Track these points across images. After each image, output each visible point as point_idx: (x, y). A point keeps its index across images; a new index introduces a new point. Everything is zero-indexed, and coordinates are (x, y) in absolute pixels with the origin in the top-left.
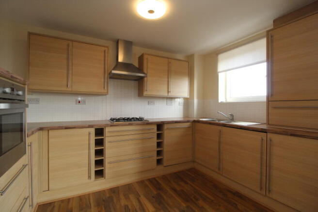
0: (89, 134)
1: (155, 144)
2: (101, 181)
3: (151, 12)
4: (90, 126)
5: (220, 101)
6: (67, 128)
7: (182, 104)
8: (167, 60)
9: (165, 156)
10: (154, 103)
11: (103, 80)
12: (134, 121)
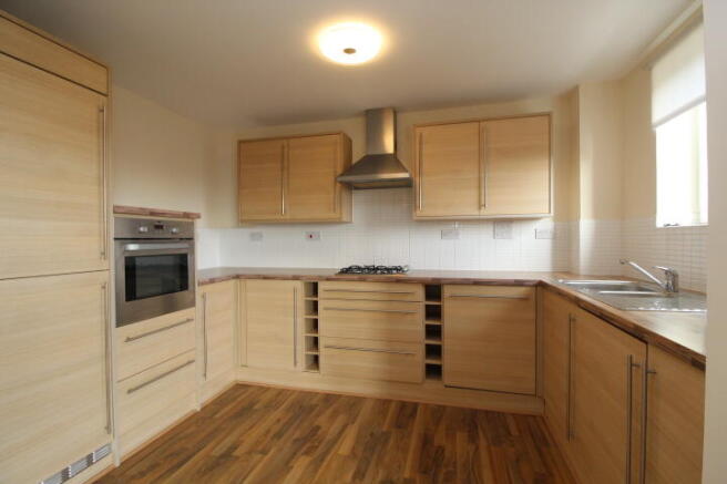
0: (295, 290)
1: (421, 329)
2: (313, 375)
3: (349, 51)
4: (296, 278)
5: (660, 223)
6: (265, 278)
7: (549, 235)
8: (476, 125)
9: (447, 362)
10: (457, 234)
11: (332, 196)
12: (383, 273)
